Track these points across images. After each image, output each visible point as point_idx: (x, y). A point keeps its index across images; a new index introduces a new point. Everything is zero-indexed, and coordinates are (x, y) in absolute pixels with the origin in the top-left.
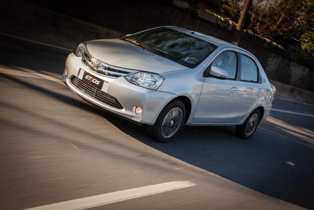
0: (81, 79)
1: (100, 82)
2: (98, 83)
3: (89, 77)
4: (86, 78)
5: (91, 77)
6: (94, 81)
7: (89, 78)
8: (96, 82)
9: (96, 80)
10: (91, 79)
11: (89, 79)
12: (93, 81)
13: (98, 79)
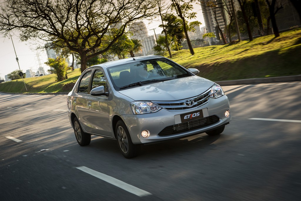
0: (180, 122)
2: (198, 114)
3: (188, 116)
4: (185, 118)
5: (189, 115)
6: (194, 115)
7: (188, 117)
8: (197, 115)
9: (196, 114)
11: (189, 118)
12: (193, 116)
13: (196, 112)
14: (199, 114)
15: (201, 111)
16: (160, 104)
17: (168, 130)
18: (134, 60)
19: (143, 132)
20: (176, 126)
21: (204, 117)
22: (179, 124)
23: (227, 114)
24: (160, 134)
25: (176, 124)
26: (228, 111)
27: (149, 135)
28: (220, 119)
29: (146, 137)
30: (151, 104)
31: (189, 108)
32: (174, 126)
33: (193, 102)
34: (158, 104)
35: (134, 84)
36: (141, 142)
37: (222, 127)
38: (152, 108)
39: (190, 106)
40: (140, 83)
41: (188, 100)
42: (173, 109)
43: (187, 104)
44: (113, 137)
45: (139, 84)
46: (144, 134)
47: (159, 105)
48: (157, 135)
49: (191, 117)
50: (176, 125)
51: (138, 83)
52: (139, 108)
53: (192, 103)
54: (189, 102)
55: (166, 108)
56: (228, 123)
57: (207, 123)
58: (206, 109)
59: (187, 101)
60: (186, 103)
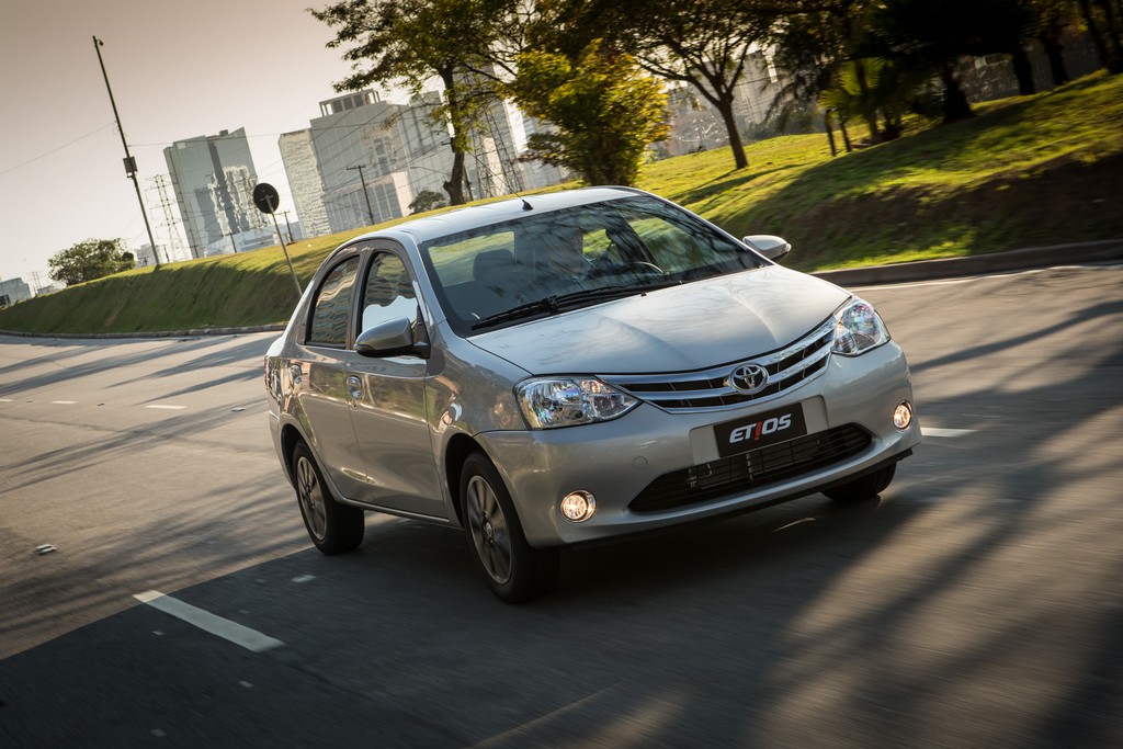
0: (714, 456)
1: (789, 416)
2: (785, 422)
3: (745, 431)
4: (732, 440)
5: (749, 428)
6: (770, 426)
7: (744, 435)
8: (779, 425)
9: (775, 420)
10: (753, 430)
11: (748, 436)
12: (765, 431)
13: (777, 413)
14: (788, 422)
15: (795, 410)
16: (633, 387)
17: (669, 487)
18: (527, 207)
19: (566, 499)
20: (700, 470)
21: (810, 432)
22: (711, 463)
23: (901, 415)
24: (636, 506)
25: (696, 463)
26: (904, 404)
27: (591, 509)
28: (873, 440)
29: (582, 518)
30: (598, 388)
31: (748, 398)
32: (690, 471)
33: (765, 372)
34: (626, 386)
35: (530, 305)
36: (559, 539)
37: (884, 471)
38: (601, 402)
39: (753, 390)
40: (554, 302)
41: (745, 369)
42: (686, 404)
43: (740, 383)
44: (448, 518)
45: (549, 308)
46: (574, 506)
47: (629, 392)
48: (624, 510)
49: (757, 434)
50: (698, 466)
51: (545, 301)
52: (550, 403)
53: (759, 378)
54: (748, 372)
55: (656, 402)
56: (908, 452)
57: (821, 456)
58: (819, 400)
59: (740, 372)
60: (736, 380)
